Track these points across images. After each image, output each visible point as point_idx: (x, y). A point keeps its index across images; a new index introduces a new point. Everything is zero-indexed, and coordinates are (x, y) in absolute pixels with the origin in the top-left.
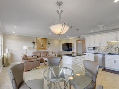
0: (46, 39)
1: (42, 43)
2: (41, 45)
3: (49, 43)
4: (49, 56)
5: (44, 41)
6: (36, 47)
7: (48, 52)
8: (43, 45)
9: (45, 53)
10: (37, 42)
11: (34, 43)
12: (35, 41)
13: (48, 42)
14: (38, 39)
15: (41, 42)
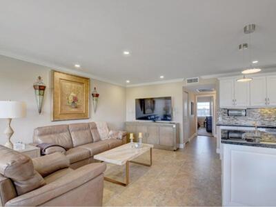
0: (87, 79)
1: (72, 94)
2: (71, 99)
3: (97, 95)
4: (99, 140)
5: (80, 86)
6: (48, 106)
7: (95, 128)
8: (75, 99)
9: (87, 131)
10: (52, 89)
11: (42, 88)
12: (46, 82)
13: (92, 91)
14: (56, 74)
15: (71, 89)
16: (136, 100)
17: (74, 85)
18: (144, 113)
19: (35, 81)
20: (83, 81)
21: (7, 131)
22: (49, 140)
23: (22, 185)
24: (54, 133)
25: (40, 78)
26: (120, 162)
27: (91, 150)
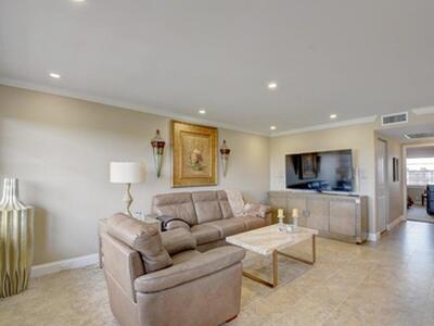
0: (214, 129)
1: (196, 151)
2: (194, 158)
3: (228, 152)
4: (231, 216)
5: (205, 139)
6: (168, 168)
7: (225, 199)
8: (199, 158)
9: (216, 203)
10: (172, 145)
11: (161, 145)
12: (165, 137)
13: (221, 145)
15: (194, 146)
16: (287, 156)
17: (197, 138)
18: (301, 177)
19: (153, 136)
20: (208, 131)
21: (126, 198)
22: (170, 211)
23: (151, 262)
24: (176, 203)
25: (158, 132)
26: (264, 250)
27: (221, 229)
